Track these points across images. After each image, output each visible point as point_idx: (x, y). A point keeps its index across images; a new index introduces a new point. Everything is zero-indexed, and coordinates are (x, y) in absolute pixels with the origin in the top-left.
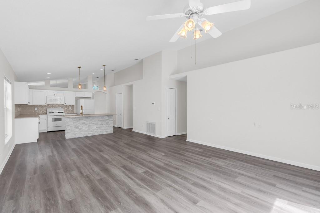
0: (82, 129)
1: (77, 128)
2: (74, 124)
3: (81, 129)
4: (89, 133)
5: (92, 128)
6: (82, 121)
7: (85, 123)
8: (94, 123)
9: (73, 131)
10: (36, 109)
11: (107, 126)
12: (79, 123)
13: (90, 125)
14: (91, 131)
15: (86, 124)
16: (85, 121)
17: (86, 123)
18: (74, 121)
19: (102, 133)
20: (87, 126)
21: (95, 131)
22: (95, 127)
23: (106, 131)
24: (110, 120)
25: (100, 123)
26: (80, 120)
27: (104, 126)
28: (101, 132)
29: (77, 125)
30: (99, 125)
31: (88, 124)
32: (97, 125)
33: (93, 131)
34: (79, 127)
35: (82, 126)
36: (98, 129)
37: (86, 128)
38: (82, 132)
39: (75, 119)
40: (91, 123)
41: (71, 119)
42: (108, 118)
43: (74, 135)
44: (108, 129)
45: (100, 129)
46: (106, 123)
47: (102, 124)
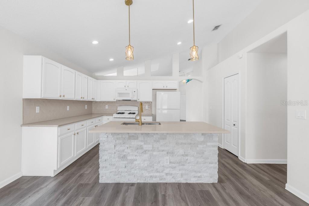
0: (135, 162)
1: (124, 157)
2: (117, 148)
3: (132, 161)
4: (152, 174)
5: (159, 162)
7: (142, 148)
8: (163, 151)
9: (114, 165)
10: (107, 107)
11: (201, 160)
12: (127, 146)
13: (155, 153)
14: (157, 171)
15: (145, 151)
16: (142, 143)
17: (146, 147)
18: (117, 142)
19: (186, 180)
20: (146, 156)
21: (167, 171)
22: (166, 160)
23: (199, 175)
24: (209, 144)
25: (181, 152)
26: (130, 138)
28: (182, 175)
29: (123, 151)
30: (178, 156)
31: (149, 151)
32: (173, 156)
33: (162, 171)
34: (129, 158)
35: (136, 156)
36: (175, 168)
37: (144, 161)
38: (136, 171)
39: (120, 136)
40: (158, 148)
41: (110, 136)
42: (202, 139)
43: (117, 176)
44: (202, 169)
45: (181, 167)
46: (197, 153)
47: (187, 155)
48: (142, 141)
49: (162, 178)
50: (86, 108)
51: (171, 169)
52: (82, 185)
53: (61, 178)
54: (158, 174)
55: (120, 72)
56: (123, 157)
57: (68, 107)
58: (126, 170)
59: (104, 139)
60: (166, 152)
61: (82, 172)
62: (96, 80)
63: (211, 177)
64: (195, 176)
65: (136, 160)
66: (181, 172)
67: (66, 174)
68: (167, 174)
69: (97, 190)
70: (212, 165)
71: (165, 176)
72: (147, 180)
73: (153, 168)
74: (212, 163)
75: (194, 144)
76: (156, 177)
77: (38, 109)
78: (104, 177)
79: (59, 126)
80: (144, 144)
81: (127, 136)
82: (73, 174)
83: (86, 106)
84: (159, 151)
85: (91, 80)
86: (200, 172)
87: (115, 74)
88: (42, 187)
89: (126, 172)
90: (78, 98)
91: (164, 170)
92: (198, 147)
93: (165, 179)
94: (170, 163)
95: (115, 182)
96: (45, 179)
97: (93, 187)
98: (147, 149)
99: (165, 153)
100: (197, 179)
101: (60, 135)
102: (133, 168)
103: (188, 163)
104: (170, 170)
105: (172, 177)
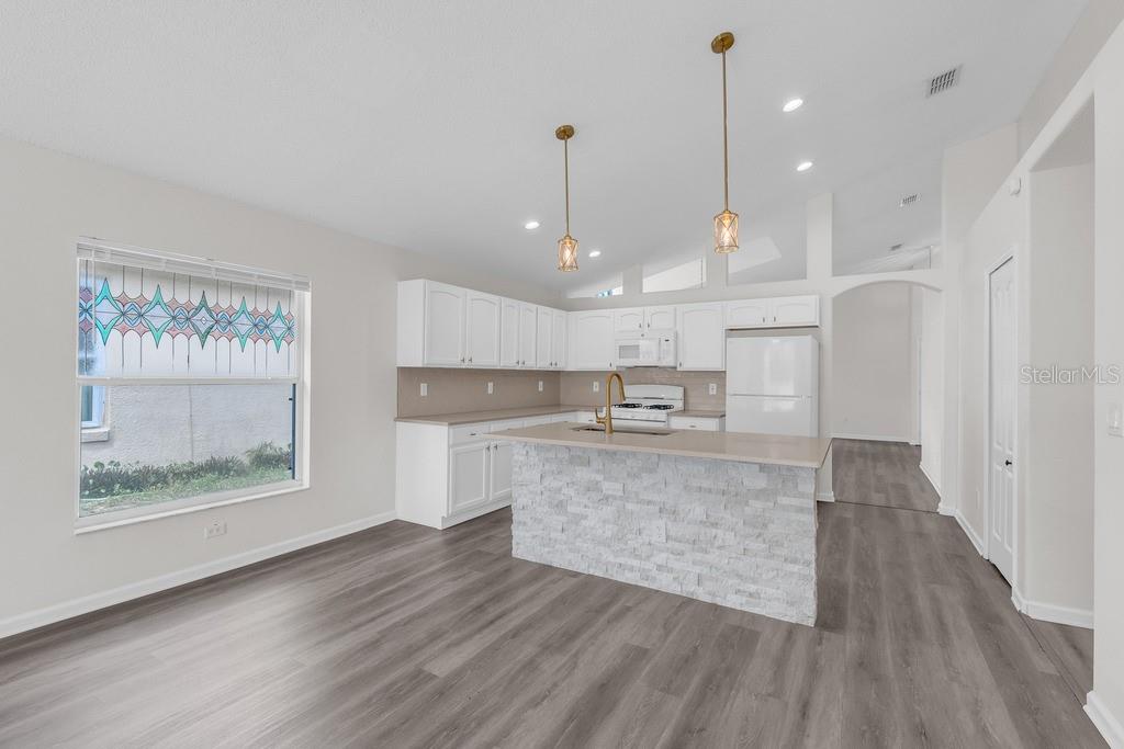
0: (584, 522)
1: (561, 506)
2: (546, 483)
3: (578, 518)
4: (621, 560)
5: (640, 532)
6: (583, 474)
7: (599, 490)
8: (649, 503)
9: (540, 521)
10: (596, 386)
11: (755, 545)
12: (568, 479)
13: (630, 506)
14: (634, 554)
15: (607, 498)
16: (599, 478)
17: (610, 487)
18: (547, 467)
20: (608, 511)
21: (660, 558)
22: (656, 529)
23: (752, 588)
26: (572, 461)
27: (730, 536)
28: (700, 579)
29: (559, 490)
30: (689, 523)
31: (615, 498)
32: (675, 520)
33: (648, 557)
34: (571, 509)
35: (585, 506)
36: (682, 553)
37: (604, 522)
38: (586, 545)
39: (551, 455)
40: (637, 494)
41: (533, 453)
42: (761, 482)
43: (546, 549)
44: (761, 575)
45: (699, 556)
46: (744, 523)
47: (715, 525)
48: (598, 471)
49: (648, 577)
50: (541, 389)
51: (671, 556)
52: (480, 552)
53: (452, 534)
54: (636, 563)
55: (634, 284)
56: (557, 506)
57: (490, 385)
58: (564, 537)
59: (521, 458)
60: (657, 508)
61: (492, 533)
62: (563, 313)
63: (791, 604)
64: (739, 591)
65: (586, 517)
66: (697, 570)
67: (463, 530)
68: (660, 568)
69: (498, 567)
70: (796, 568)
71: (654, 572)
72: (610, 572)
73: (626, 544)
74: (795, 561)
75: (737, 495)
76: (632, 569)
77: (424, 389)
78: (521, 546)
79: (451, 424)
80: (605, 479)
81: (567, 456)
82: (475, 533)
83: (541, 383)
84: (639, 502)
85: (549, 315)
86: (754, 581)
87: (618, 291)
88: (418, 540)
89: (565, 543)
90: (509, 362)
91: (652, 555)
92: (747, 504)
93: (654, 579)
94: (668, 538)
95: (543, 562)
96: (425, 531)
97: (497, 559)
98: (610, 492)
99: (654, 509)
100: (744, 599)
101: (454, 445)
102: (579, 535)
103: (720, 548)
104: (668, 559)
105: (675, 579)
